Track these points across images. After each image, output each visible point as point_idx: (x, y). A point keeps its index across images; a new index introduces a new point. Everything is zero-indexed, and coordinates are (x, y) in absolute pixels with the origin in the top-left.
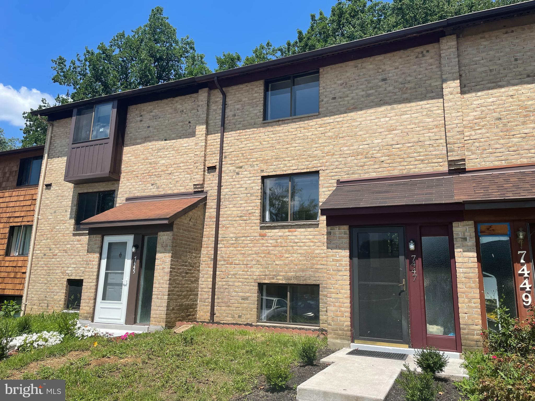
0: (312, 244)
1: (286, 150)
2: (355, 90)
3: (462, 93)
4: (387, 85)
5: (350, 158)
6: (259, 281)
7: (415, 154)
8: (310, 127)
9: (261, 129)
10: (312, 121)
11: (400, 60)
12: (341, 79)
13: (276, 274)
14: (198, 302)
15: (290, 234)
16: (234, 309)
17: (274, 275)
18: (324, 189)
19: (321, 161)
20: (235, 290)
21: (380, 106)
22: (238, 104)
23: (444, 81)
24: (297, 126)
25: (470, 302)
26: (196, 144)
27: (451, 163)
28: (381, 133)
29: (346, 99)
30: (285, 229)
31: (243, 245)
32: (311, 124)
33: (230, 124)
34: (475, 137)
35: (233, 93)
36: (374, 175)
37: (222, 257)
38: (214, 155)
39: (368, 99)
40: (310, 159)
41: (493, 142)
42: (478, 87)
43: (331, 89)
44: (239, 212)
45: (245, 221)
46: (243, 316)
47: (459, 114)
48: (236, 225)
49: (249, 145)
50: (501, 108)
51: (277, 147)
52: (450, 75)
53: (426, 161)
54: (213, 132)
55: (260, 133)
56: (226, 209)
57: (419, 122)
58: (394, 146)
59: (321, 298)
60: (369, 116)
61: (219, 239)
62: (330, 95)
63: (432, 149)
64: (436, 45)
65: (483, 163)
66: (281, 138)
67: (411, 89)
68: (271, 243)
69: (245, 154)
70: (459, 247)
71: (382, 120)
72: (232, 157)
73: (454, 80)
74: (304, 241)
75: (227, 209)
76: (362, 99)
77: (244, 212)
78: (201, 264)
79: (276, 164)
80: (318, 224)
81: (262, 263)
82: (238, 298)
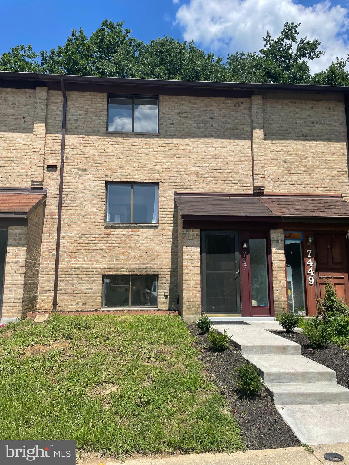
0: (153, 242)
1: (129, 161)
2: (189, 121)
3: (265, 139)
4: (213, 122)
5: (185, 175)
6: (104, 273)
7: (232, 179)
8: (151, 144)
9: (105, 138)
10: (153, 139)
11: (223, 105)
12: (177, 109)
13: (120, 267)
14: (38, 294)
15: (133, 233)
16: (78, 298)
17: (118, 268)
18: (163, 198)
19: (161, 175)
20: (79, 282)
21: (208, 138)
22: (80, 110)
23: (253, 128)
24: (139, 141)
25: (280, 283)
26: (34, 141)
27: (255, 188)
28: (208, 159)
29: (182, 126)
30: (128, 228)
31: (87, 242)
32: (152, 142)
33: (72, 128)
34: (270, 172)
35: (75, 99)
36: (202, 191)
37: (65, 252)
38: (54, 155)
39: (199, 130)
40: (152, 172)
41: (280, 177)
42: (273, 137)
43: (169, 116)
44: (83, 212)
45: (90, 220)
46: (87, 304)
47: (262, 154)
48: (80, 223)
49: (93, 150)
50: (287, 154)
51: (121, 157)
52: (257, 125)
53: (239, 185)
54: (52, 132)
55: (104, 141)
56: (69, 208)
57: (235, 155)
58: (217, 171)
59: (160, 285)
60: (200, 144)
61: (61, 235)
62: (169, 121)
63: (243, 176)
64: (248, 100)
65: (275, 190)
66: (125, 149)
67: (230, 129)
68: (115, 241)
69: (88, 159)
70: (274, 247)
71: (209, 149)
72: (74, 159)
73: (260, 128)
74: (145, 239)
75: (69, 207)
76: (195, 130)
77: (87, 212)
78: (41, 258)
79: (120, 171)
80: (158, 227)
81: (106, 258)
82: (83, 289)
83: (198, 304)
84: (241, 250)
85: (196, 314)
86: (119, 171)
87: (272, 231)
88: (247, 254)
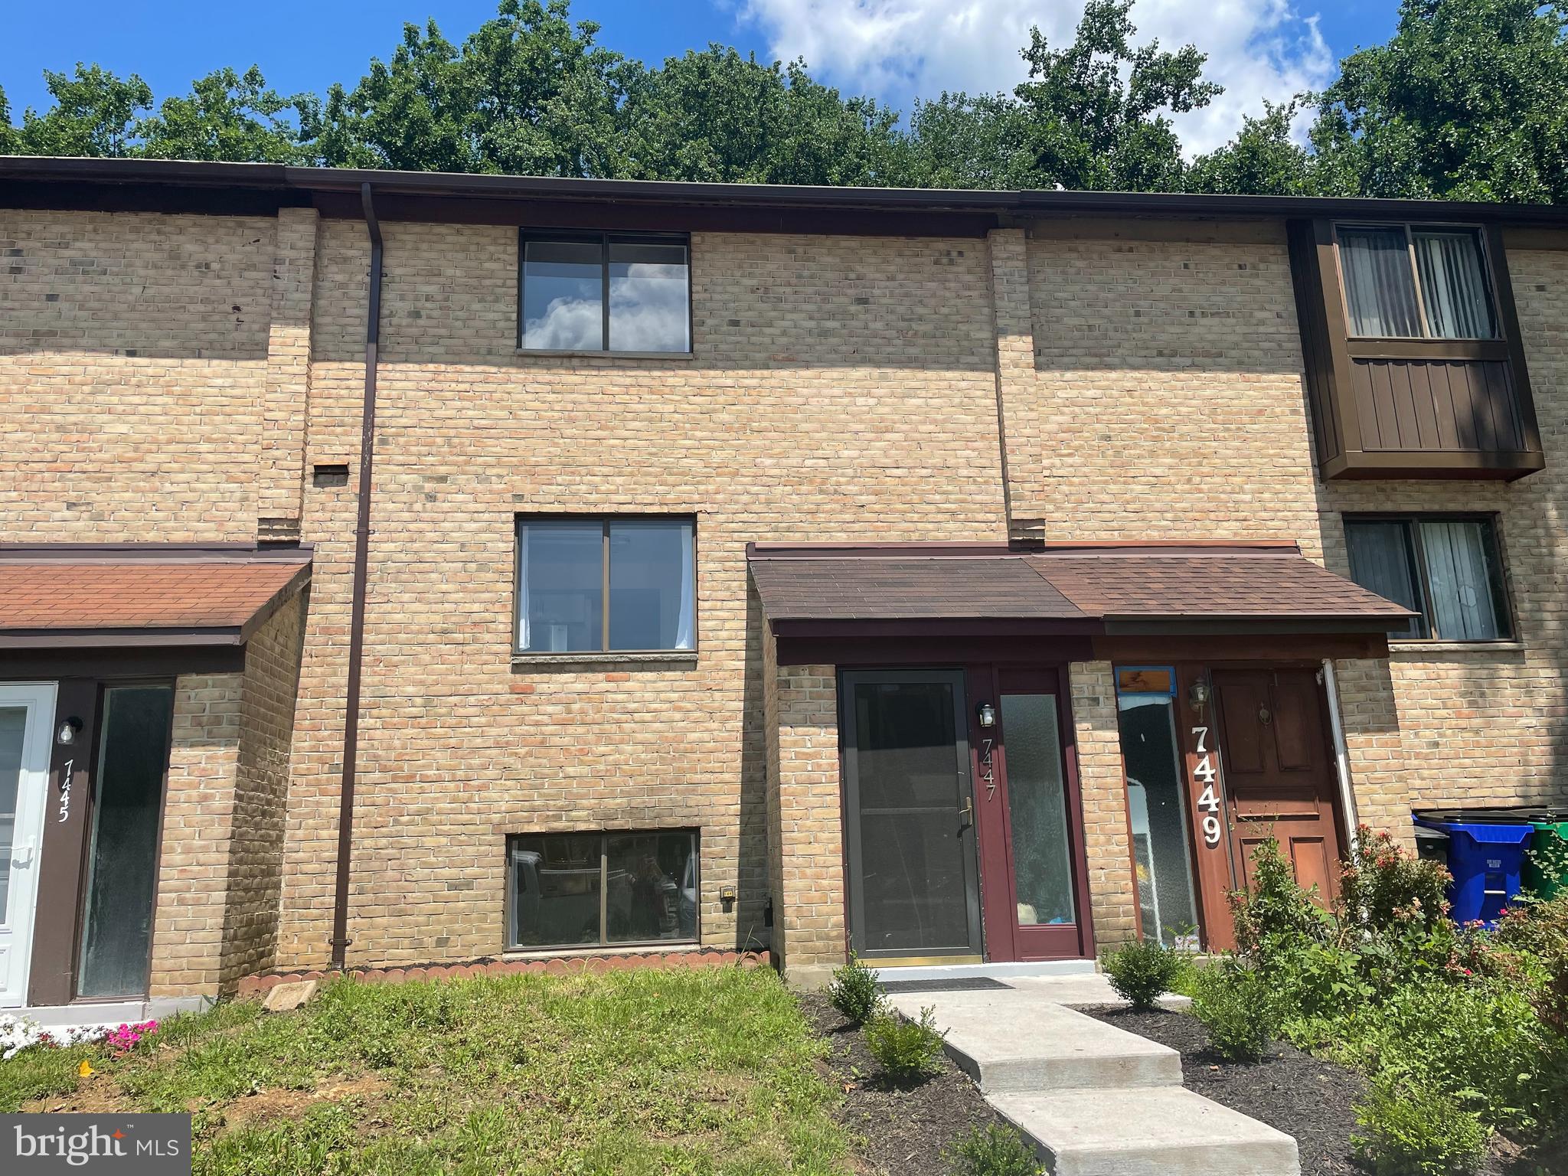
0: (678, 716)
1: (593, 445)
2: (789, 311)
3: (1038, 367)
4: (869, 317)
5: (781, 488)
6: (510, 829)
7: (937, 497)
8: (667, 390)
9: (513, 370)
10: (672, 373)
11: (899, 260)
12: (751, 275)
13: (568, 805)
14: (281, 908)
15: (611, 686)
16: (422, 919)
17: (561, 809)
18: (711, 566)
19: (702, 488)
20: (424, 863)
21: (854, 366)
22: (428, 283)
23: (998, 332)
24: (628, 381)
25: (1108, 842)
26: (271, 386)
27: (1015, 525)
28: (857, 433)
29: (767, 330)
30: (594, 671)
31: (453, 721)
32: (671, 381)
33: (400, 340)
34: (1061, 472)
35: (409, 246)
36: (841, 539)
37: (376, 758)
38: (339, 430)
39: (823, 341)
40: (671, 479)
41: (1095, 488)
42: (1066, 360)
43: (726, 297)
44: (437, 618)
45: (460, 647)
46: (452, 938)
47: (1032, 415)
48: (427, 658)
49: (471, 413)
50: (1112, 414)
51: (568, 432)
52: (1013, 322)
53: (962, 517)
54: (333, 355)
55: (509, 381)
56: (388, 607)
57: (945, 421)
58: (888, 472)
59: (706, 865)
60: (827, 386)
61: (362, 701)
62: (724, 313)
63: (973, 488)
64: (978, 243)
65: (1078, 532)
66: (580, 407)
67: (924, 336)
68: (550, 715)
69: (456, 441)
70: (1083, 720)
71: (860, 401)
72: (407, 444)
73: (1021, 333)
74: (654, 706)
75: (390, 605)
76: (809, 340)
77: (453, 619)
78: (290, 784)
79: (565, 480)
80: (696, 662)
81: (519, 774)
82: (437, 885)
83: (836, 925)
84: (978, 735)
85: (829, 960)
86: (559, 479)
87: (1074, 667)
88: (994, 746)
